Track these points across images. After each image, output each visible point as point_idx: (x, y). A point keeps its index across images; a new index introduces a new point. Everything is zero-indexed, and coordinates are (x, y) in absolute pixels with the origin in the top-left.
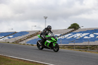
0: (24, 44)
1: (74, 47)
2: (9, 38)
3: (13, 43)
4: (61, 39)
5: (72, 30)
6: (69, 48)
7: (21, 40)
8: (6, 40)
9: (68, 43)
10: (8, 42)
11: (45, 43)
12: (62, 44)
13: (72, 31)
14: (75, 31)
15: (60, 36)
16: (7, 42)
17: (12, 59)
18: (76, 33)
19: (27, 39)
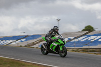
0: (37, 48)
1: (88, 50)
2: (22, 41)
3: (26, 46)
4: (74, 42)
5: (86, 32)
6: (83, 51)
7: (33, 44)
8: (18, 44)
9: (82, 46)
10: (21, 46)
11: (51, 46)
12: (76, 48)
13: (86, 34)
14: (89, 34)
15: (74, 39)
16: (19, 45)
17: (25, 64)
18: (90, 36)
19: (39, 42)
